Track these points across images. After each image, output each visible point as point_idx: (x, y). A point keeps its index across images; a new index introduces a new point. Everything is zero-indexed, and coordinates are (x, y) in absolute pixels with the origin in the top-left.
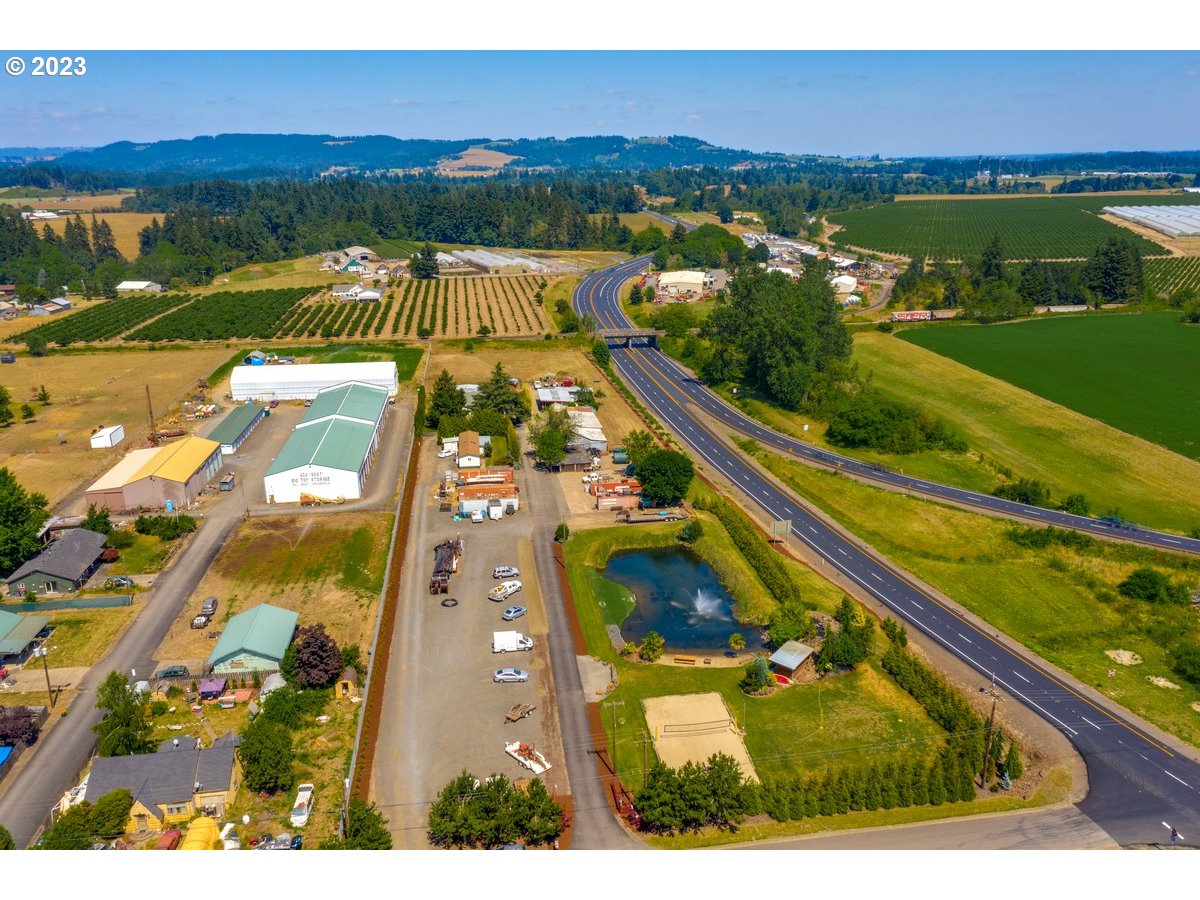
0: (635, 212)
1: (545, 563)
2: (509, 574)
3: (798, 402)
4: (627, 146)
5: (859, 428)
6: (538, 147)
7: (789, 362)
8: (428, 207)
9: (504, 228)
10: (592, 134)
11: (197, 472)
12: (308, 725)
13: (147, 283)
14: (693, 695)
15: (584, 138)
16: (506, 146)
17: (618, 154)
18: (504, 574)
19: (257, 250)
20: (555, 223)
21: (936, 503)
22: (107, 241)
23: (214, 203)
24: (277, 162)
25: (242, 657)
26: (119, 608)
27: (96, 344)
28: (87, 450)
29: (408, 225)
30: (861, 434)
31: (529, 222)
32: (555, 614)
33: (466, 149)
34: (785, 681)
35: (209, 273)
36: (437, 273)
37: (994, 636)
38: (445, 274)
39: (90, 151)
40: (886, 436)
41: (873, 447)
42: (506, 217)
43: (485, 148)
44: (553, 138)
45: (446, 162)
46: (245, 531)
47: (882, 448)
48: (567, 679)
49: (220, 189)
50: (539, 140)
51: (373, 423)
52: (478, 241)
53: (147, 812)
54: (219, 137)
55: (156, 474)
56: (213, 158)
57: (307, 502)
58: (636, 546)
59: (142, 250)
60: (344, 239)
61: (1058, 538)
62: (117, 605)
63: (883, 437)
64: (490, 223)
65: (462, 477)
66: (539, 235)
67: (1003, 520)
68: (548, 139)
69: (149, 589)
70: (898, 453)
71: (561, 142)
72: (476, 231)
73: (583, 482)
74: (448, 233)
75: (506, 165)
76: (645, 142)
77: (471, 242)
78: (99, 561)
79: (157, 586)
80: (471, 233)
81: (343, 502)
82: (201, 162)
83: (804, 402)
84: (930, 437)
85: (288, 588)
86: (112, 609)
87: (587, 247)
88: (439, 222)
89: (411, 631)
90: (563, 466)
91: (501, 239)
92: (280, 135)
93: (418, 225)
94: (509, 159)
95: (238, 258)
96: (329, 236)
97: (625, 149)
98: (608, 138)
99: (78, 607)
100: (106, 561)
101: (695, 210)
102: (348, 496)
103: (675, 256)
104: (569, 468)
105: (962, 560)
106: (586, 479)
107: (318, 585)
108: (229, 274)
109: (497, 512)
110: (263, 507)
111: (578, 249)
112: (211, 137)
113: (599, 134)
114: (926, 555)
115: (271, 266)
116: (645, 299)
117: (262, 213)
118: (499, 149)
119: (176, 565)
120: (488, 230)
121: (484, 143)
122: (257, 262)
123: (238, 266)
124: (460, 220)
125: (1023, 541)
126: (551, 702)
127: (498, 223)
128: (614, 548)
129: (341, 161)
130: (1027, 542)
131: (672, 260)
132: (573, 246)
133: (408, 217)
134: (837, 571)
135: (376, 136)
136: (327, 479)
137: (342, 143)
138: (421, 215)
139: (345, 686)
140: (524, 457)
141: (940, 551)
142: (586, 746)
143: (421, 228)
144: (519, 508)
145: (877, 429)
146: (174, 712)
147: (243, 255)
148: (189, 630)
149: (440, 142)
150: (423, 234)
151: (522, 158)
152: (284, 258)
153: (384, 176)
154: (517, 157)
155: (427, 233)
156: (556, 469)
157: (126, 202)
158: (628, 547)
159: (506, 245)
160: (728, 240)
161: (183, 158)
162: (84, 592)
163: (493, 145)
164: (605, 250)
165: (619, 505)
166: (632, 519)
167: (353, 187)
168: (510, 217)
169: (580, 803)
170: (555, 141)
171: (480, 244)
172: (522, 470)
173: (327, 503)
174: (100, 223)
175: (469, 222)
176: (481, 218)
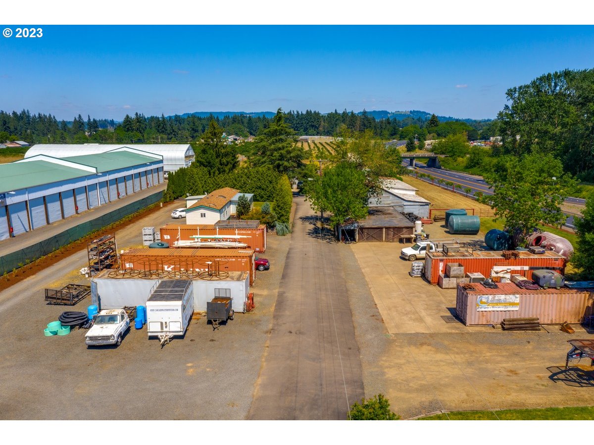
9: (321, 129)
19: (174, 135)
20: (351, 125)
42: (322, 123)
64: (313, 126)
65: (167, 237)
72: (304, 131)
73: (404, 257)
90: (362, 229)
98: (379, 112)
103: (431, 135)
104: (374, 234)
113: (374, 110)
116: (417, 148)
120: (312, 130)
124: (295, 125)
127: (317, 125)
131: (429, 137)
140: (299, 223)
156: (349, 236)
160: (466, 128)
168: (325, 123)
172: (289, 236)
174: (92, 120)
175: (301, 126)
176: (308, 123)
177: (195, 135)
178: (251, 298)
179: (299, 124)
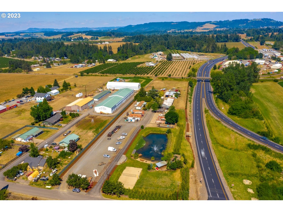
0: (238, 42)
1: (135, 133)
2: (125, 135)
3: (228, 101)
4: (249, 22)
5: (234, 110)
6: (224, 23)
7: (227, 90)
8: (180, 42)
9: (196, 47)
10: (239, 19)
11: (85, 105)
12: (67, 158)
13: (113, 60)
14: (137, 168)
15: (237, 20)
16: (215, 23)
17: (246, 24)
18: (124, 135)
19: (138, 52)
20: (208, 47)
21: (237, 133)
22: (111, 50)
23: (139, 40)
24: (160, 29)
25: (64, 143)
26: (56, 130)
27: (93, 74)
28: (75, 97)
29: (175, 46)
30: (234, 112)
31: (203, 46)
32: (127, 145)
33: (205, 24)
34: (158, 169)
35: (127, 58)
36: (172, 59)
37: (218, 169)
38: (174, 59)
39: (124, 27)
40: (241, 113)
41: (237, 115)
42: (197, 45)
43: (210, 23)
44: (228, 20)
45: (199, 27)
46: (87, 118)
47: (239, 116)
48: (117, 159)
49: (140, 37)
50: (225, 21)
51: (123, 97)
52: (190, 50)
53: (30, 168)
54: (149, 23)
55: (77, 105)
56: (147, 28)
57: (101, 113)
58: (156, 133)
59: (118, 52)
60: (159, 50)
61: (261, 148)
62: (56, 129)
63: (240, 113)
64: (193, 46)
65: (134, 111)
66: (204, 49)
67: (251, 140)
68: (227, 21)
69: (63, 127)
70: (243, 118)
71: (230, 21)
72: (190, 48)
74: (183, 48)
75: (214, 28)
76: (254, 20)
77: (188, 51)
78: (59, 120)
79: (64, 127)
80: (188, 48)
81: (108, 114)
82: (144, 29)
83: (229, 101)
84: (254, 115)
85: (84, 131)
86: (55, 130)
87: (216, 52)
88: (182, 45)
89: (98, 144)
90: (157, 111)
91: (195, 50)
92: (162, 22)
93: (177, 46)
94: (215, 26)
95: (134, 54)
96: (156, 49)
97: (248, 22)
98: (244, 19)
99: (50, 129)
100: (61, 120)
101: (256, 41)
102: (109, 113)
103: (234, 56)
104: (158, 112)
105: (231, 149)
106: (159, 115)
107: (89, 131)
108: (131, 58)
109: (133, 121)
110: (94, 113)
111: (213, 53)
112: (147, 23)
113: (241, 19)
114: (222, 146)
115: (140, 56)
116: (217, 68)
117: (144, 43)
118: (214, 24)
119: (70, 123)
120: (193, 48)
121: (210, 22)
122: (138, 55)
123: (134, 56)
125: (251, 147)
126: (110, 163)
128: (151, 132)
129: (174, 28)
130: (252, 147)
131: (233, 57)
132: (212, 52)
133: (175, 44)
134: (196, 146)
135: (183, 22)
136: (106, 109)
137: (175, 24)
138: (178, 44)
139: (76, 152)
141: (227, 146)
142: (108, 173)
143: (178, 47)
144: (140, 120)
145: (238, 111)
146: (49, 151)
147: (135, 53)
148: (63, 136)
149: (199, 23)
150: (178, 48)
151: (219, 26)
152: (144, 54)
153: (181, 32)
154: (217, 26)
155: (179, 48)
156: (155, 112)
157: (123, 40)
158: (154, 132)
159: (196, 51)
160: (252, 52)
161: (141, 28)
162: (53, 126)
163: (212, 23)
164: (220, 53)
165: (161, 122)
166: (160, 126)
167: (168, 36)
169: (97, 184)
170: (229, 21)
171: (190, 51)
172: (148, 111)
173: (105, 114)
174: (110, 46)
175: (188, 46)
176: (191, 45)
177: (146, 51)
178: (140, 119)
179: (187, 45)
